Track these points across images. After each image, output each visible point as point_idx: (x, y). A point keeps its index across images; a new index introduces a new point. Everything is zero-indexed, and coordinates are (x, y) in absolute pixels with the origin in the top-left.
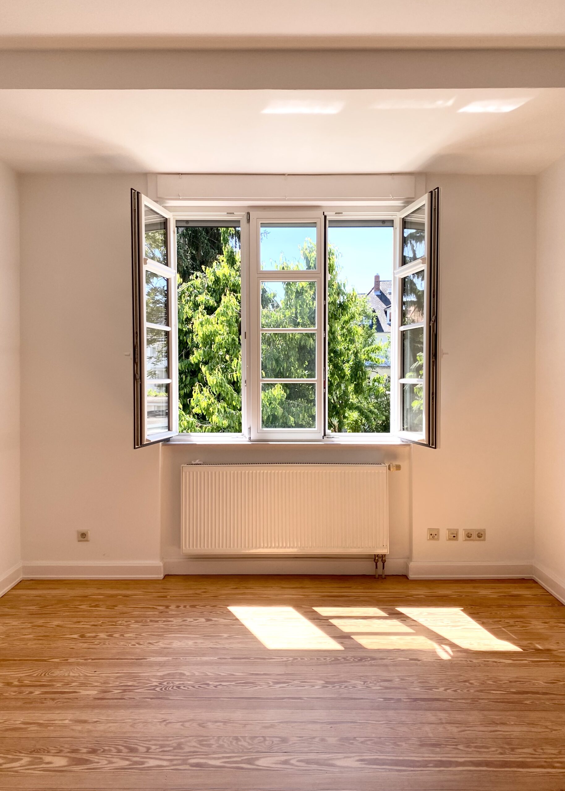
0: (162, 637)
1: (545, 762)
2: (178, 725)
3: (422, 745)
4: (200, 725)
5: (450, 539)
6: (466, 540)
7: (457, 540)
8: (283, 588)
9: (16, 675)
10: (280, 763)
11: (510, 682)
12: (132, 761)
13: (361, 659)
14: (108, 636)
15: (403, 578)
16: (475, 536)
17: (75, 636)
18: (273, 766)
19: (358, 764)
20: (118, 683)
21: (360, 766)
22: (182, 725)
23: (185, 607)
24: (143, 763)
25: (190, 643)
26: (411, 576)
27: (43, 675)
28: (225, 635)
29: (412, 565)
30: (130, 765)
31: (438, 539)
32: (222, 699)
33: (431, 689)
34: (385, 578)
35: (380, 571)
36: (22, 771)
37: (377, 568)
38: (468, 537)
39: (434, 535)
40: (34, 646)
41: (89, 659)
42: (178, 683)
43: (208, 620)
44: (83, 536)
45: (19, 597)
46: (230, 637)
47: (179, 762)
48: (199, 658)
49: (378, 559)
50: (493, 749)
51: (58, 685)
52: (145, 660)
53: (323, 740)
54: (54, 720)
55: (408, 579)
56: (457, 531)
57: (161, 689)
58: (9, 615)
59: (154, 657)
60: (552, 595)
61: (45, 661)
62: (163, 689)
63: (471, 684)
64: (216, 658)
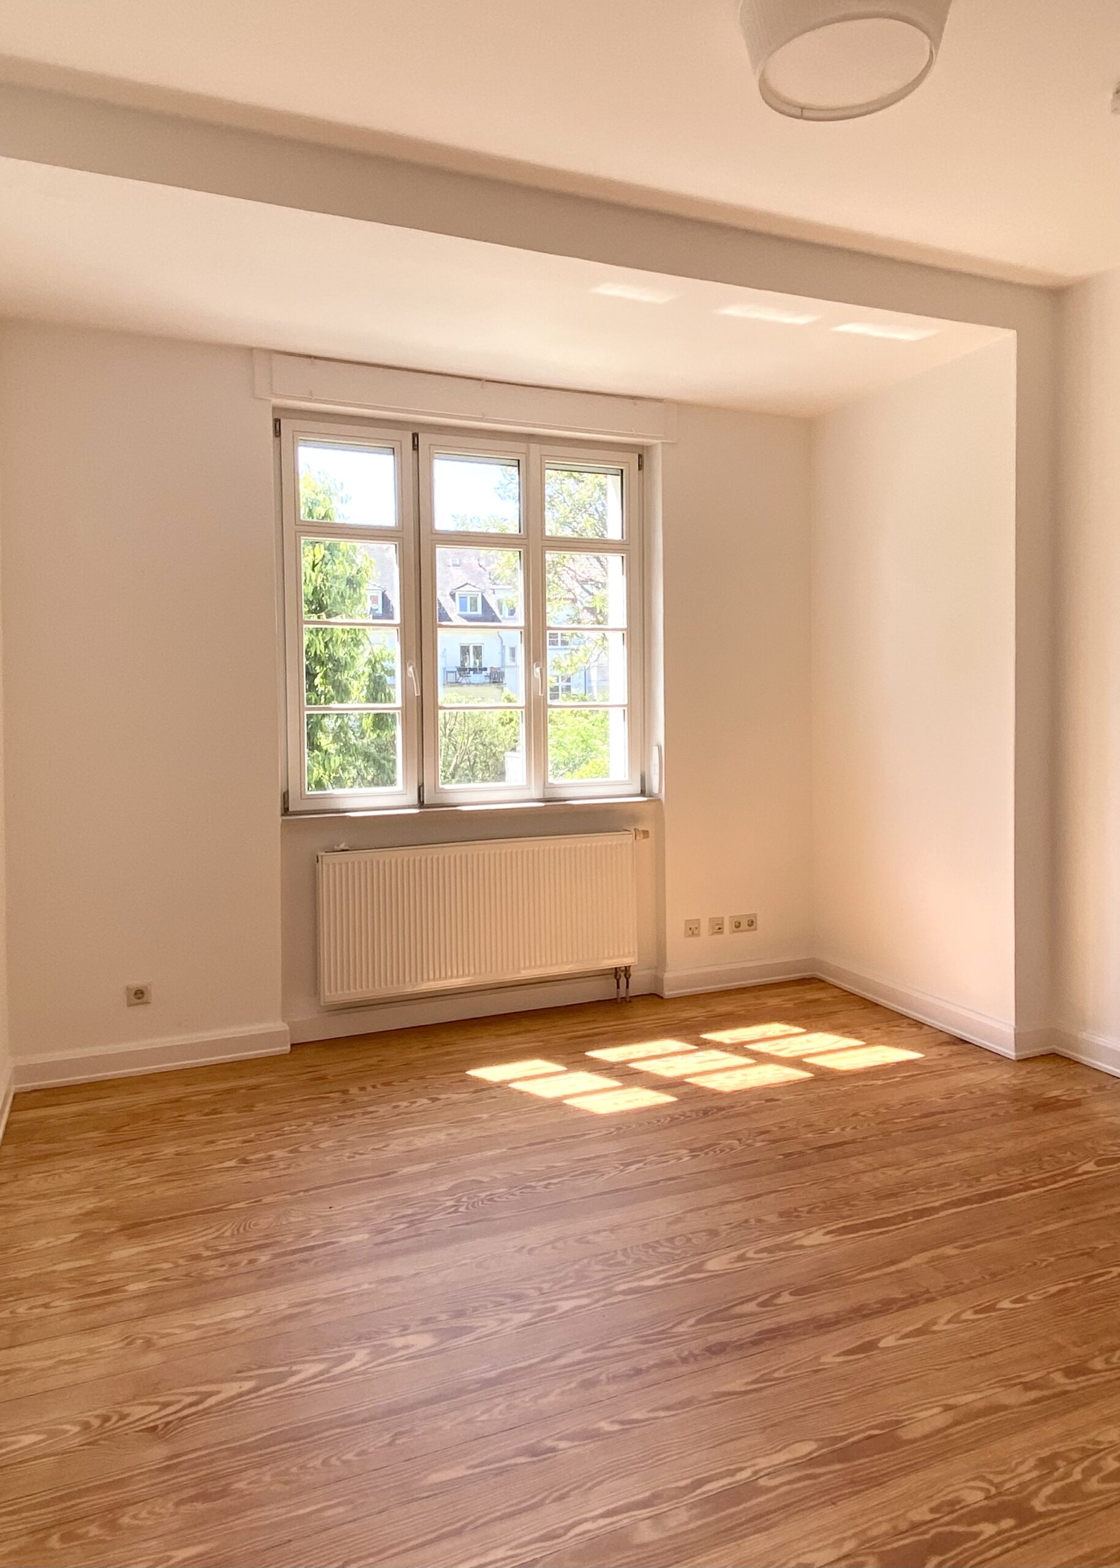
0: (384, 1138)
1: (1021, 1184)
2: (548, 1249)
3: (878, 1199)
4: (579, 1241)
5: (713, 933)
6: (734, 932)
7: (722, 933)
8: (499, 1036)
9: (192, 1242)
10: (737, 1261)
11: (905, 1105)
12: (533, 1311)
13: (706, 1113)
14: (291, 1151)
15: (654, 997)
16: (744, 926)
17: (232, 1163)
18: (729, 1266)
19: (828, 1239)
20: (388, 1216)
21: (834, 1240)
22: (553, 1248)
23: (374, 1087)
24: (553, 1309)
25: (442, 1136)
26: (668, 993)
27: (242, 1230)
28: (485, 1116)
29: (667, 975)
30: (535, 1317)
31: (698, 935)
32: (573, 1202)
33: (825, 1133)
34: (630, 1002)
35: (623, 994)
36: (372, 1370)
37: (618, 987)
38: (736, 927)
39: (692, 930)
40: (171, 1193)
41: (299, 1192)
42: (484, 1194)
43: (434, 1100)
44: (139, 995)
45: (42, 1122)
46: (492, 1118)
47: (602, 1295)
48: (479, 1155)
49: (621, 974)
50: (958, 1184)
51: (289, 1240)
52: (396, 1175)
53: (759, 1221)
54: (344, 1289)
55: (662, 998)
56: (722, 919)
57: (467, 1208)
58: (59, 1154)
59: (404, 1167)
60: (854, 995)
61: (220, 1210)
62: (471, 1208)
63: (864, 1116)
64: (504, 1150)
